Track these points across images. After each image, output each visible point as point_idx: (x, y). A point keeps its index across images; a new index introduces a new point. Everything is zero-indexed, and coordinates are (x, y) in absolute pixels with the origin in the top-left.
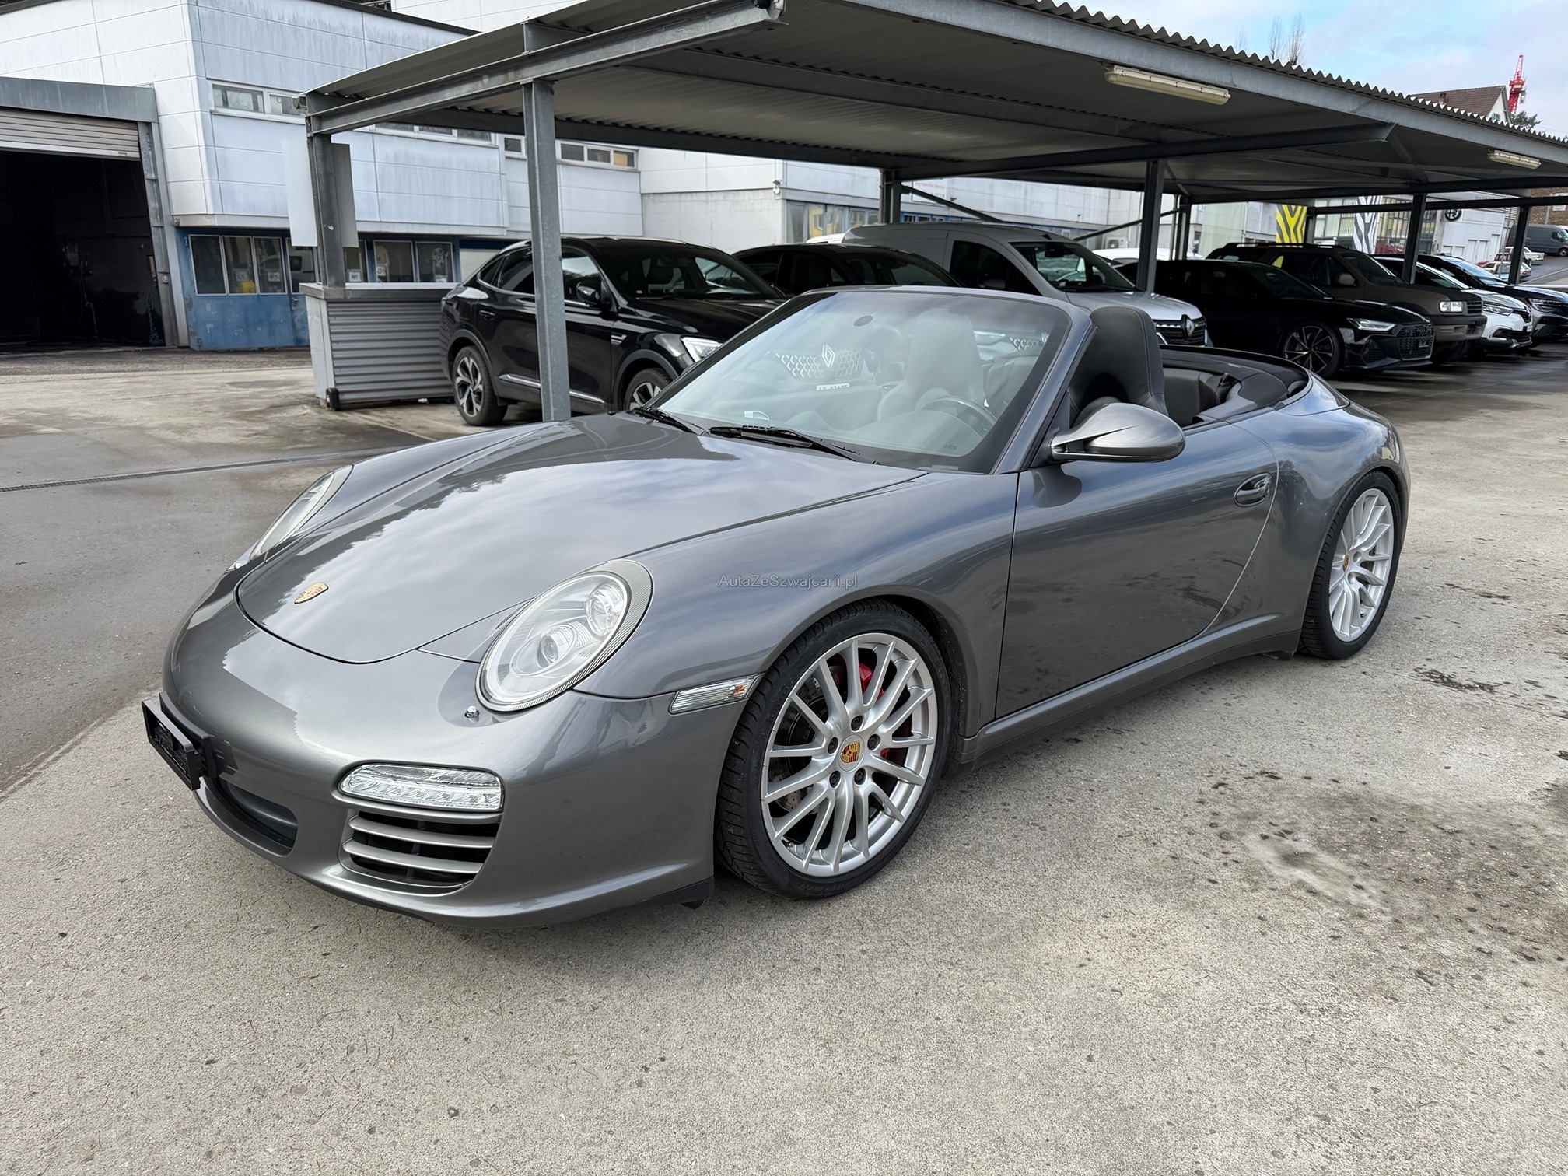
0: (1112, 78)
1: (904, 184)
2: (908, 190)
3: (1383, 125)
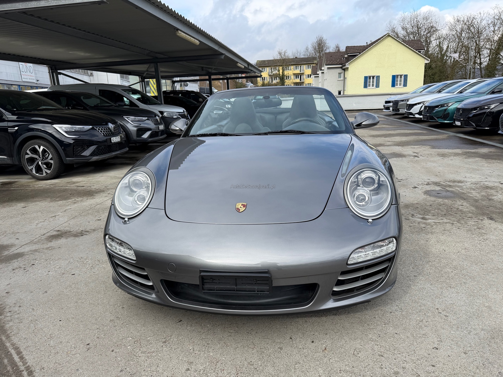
0: (178, 34)
1: (59, 71)
2: (60, 74)
3: (223, 54)
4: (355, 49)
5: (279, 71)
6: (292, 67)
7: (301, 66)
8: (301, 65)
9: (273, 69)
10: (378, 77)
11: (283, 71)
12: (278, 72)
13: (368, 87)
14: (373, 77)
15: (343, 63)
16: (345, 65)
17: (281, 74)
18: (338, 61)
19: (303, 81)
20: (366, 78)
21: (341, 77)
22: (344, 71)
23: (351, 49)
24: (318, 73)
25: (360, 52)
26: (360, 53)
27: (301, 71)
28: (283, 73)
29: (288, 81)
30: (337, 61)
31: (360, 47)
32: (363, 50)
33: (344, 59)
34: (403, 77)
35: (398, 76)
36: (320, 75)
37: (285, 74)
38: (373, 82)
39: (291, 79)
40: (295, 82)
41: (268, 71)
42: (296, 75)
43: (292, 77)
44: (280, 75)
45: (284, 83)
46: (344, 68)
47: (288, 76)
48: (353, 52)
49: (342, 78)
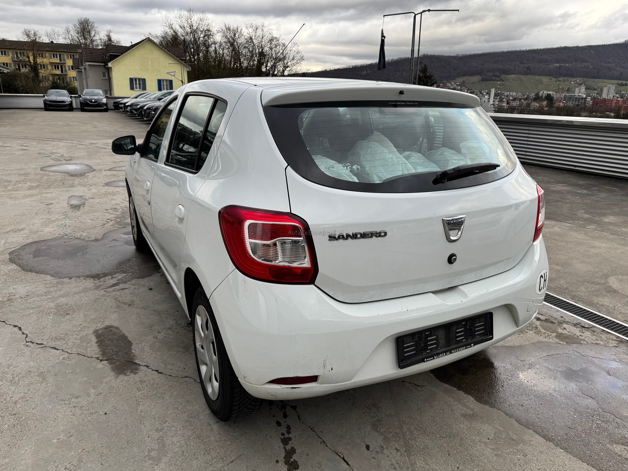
4: (116, 49)
5: (29, 57)
6: (47, 55)
7: (60, 55)
8: (60, 53)
9: (19, 54)
10: (144, 80)
11: (34, 58)
12: (27, 59)
13: (135, 89)
14: (139, 79)
15: (106, 62)
16: (107, 65)
17: (32, 61)
18: (99, 58)
19: (66, 73)
20: (131, 80)
21: (105, 76)
22: (107, 70)
23: (112, 48)
24: (80, 68)
25: (122, 52)
26: (122, 54)
27: (60, 60)
28: (34, 61)
29: (43, 72)
31: (122, 47)
32: (125, 51)
33: (106, 56)
34: (168, 82)
35: (163, 80)
36: (83, 70)
37: (38, 62)
38: (139, 84)
39: (47, 69)
40: (53, 73)
41: (11, 55)
42: (56, 66)
43: (49, 67)
44: (30, 62)
45: (38, 73)
46: (107, 67)
47: (44, 65)
48: (115, 52)
49: (107, 78)
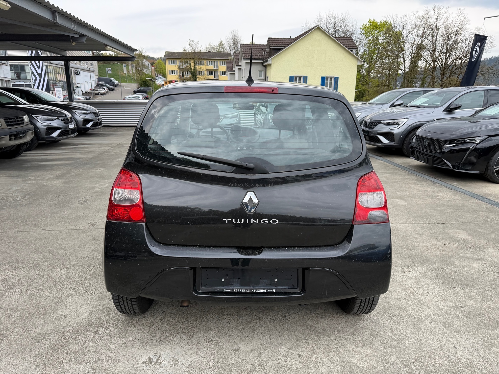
4: (278, 41)
5: (190, 64)
6: (205, 61)
7: (214, 62)
9: (184, 62)
10: (305, 78)
11: (194, 66)
12: (189, 66)
14: (300, 77)
15: (265, 58)
16: (267, 61)
17: (193, 68)
18: (258, 55)
19: (217, 78)
20: (292, 78)
21: (262, 75)
22: (265, 68)
23: (274, 41)
24: (234, 69)
25: (285, 45)
26: (284, 47)
27: (214, 67)
29: (200, 77)
30: (256, 55)
31: (285, 40)
32: (288, 44)
33: (265, 53)
34: (333, 80)
35: (327, 78)
36: (237, 72)
37: (197, 69)
39: (204, 74)
40: (207, 78)
41: (178, 64)
42: (211, 72)
43: (206, 73)
44: (191, 69)
45: (196, 78)
46: (265, 64)
47: (201, 72)
48: (277, 45)
49: (263, 77)
